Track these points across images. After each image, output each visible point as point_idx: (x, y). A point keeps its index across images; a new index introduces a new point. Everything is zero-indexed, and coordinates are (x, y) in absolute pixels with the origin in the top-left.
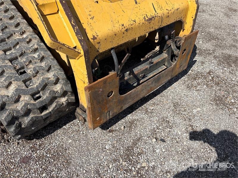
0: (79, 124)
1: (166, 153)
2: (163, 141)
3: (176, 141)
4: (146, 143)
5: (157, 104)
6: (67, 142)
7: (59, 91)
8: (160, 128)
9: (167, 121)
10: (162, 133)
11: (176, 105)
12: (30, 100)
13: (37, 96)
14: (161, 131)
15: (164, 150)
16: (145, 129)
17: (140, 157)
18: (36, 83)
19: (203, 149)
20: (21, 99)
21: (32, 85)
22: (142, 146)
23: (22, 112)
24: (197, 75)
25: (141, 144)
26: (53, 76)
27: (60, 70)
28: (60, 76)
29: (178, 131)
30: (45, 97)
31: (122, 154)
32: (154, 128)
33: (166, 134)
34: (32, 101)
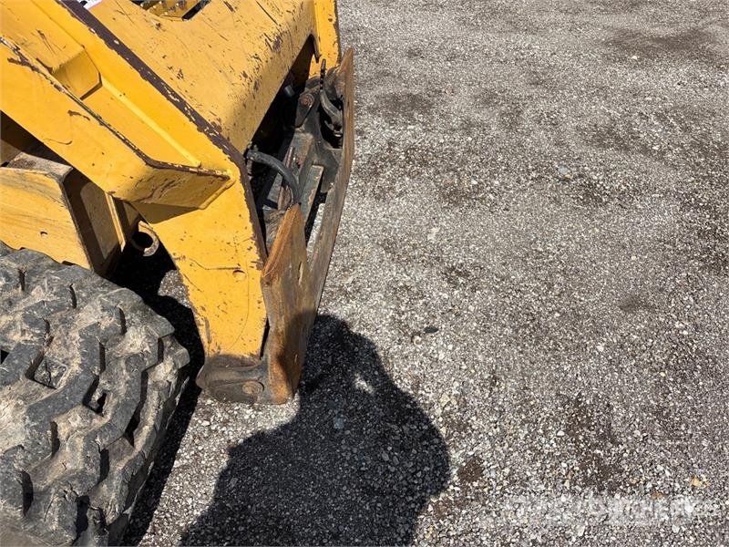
0: (213, 428)
1: (458, 349)
2: (432, 330)
3: (453, 316)
4: (406, 357)
5: (353, 266)
6: (229, 491)
7: (147, 349)
8: (403, 308)
9: (401, 287)
10: (416, 316)
11: (389, 246)
12: (88, 421)
13: (96, 397)
14: (412, 314)
15: (450, 347)
16: (379, 331)
17: (424, 393)
18: (67, 359)
19: (507, 298)
20: (63, 432)
21: (60, 375)
22: (406, 369)
23: (94, 470)
24: (374, 164)
25: (398, 366)
26: (103, 310)
27: (104, 286)
28: (122, 302)
29: (440, 294)
30: (122, 388)
31: (382, 414)
32: (393, 318)
33: (426, 314)
34: (95, 421)
